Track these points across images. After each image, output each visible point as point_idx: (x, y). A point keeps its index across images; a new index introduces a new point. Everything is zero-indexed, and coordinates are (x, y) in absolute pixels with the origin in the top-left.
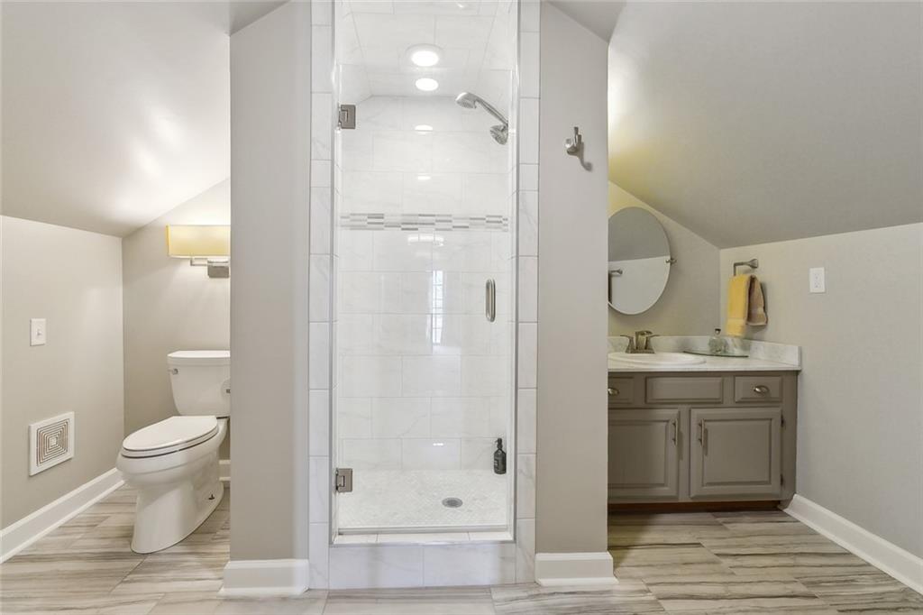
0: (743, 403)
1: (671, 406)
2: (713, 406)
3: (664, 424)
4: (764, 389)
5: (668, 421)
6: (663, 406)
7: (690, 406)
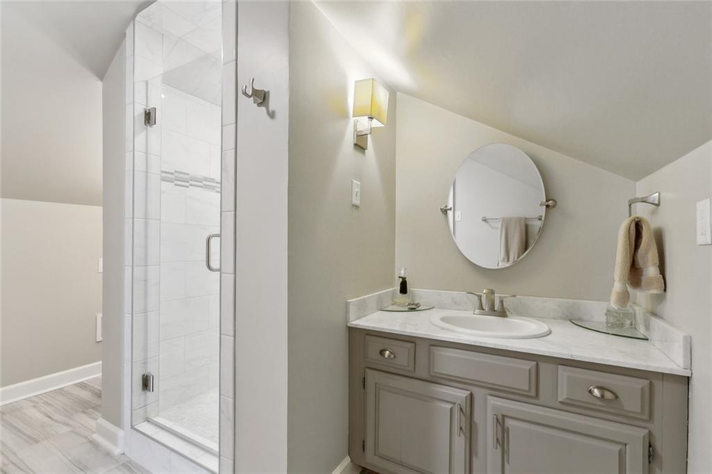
0: (569, 405)
1: (462, 386)
2: (517, 397)
3: (449, 406)
4: (608, 395)
5: (455, 404)
6: (449, 383)
7: (488, 391)
